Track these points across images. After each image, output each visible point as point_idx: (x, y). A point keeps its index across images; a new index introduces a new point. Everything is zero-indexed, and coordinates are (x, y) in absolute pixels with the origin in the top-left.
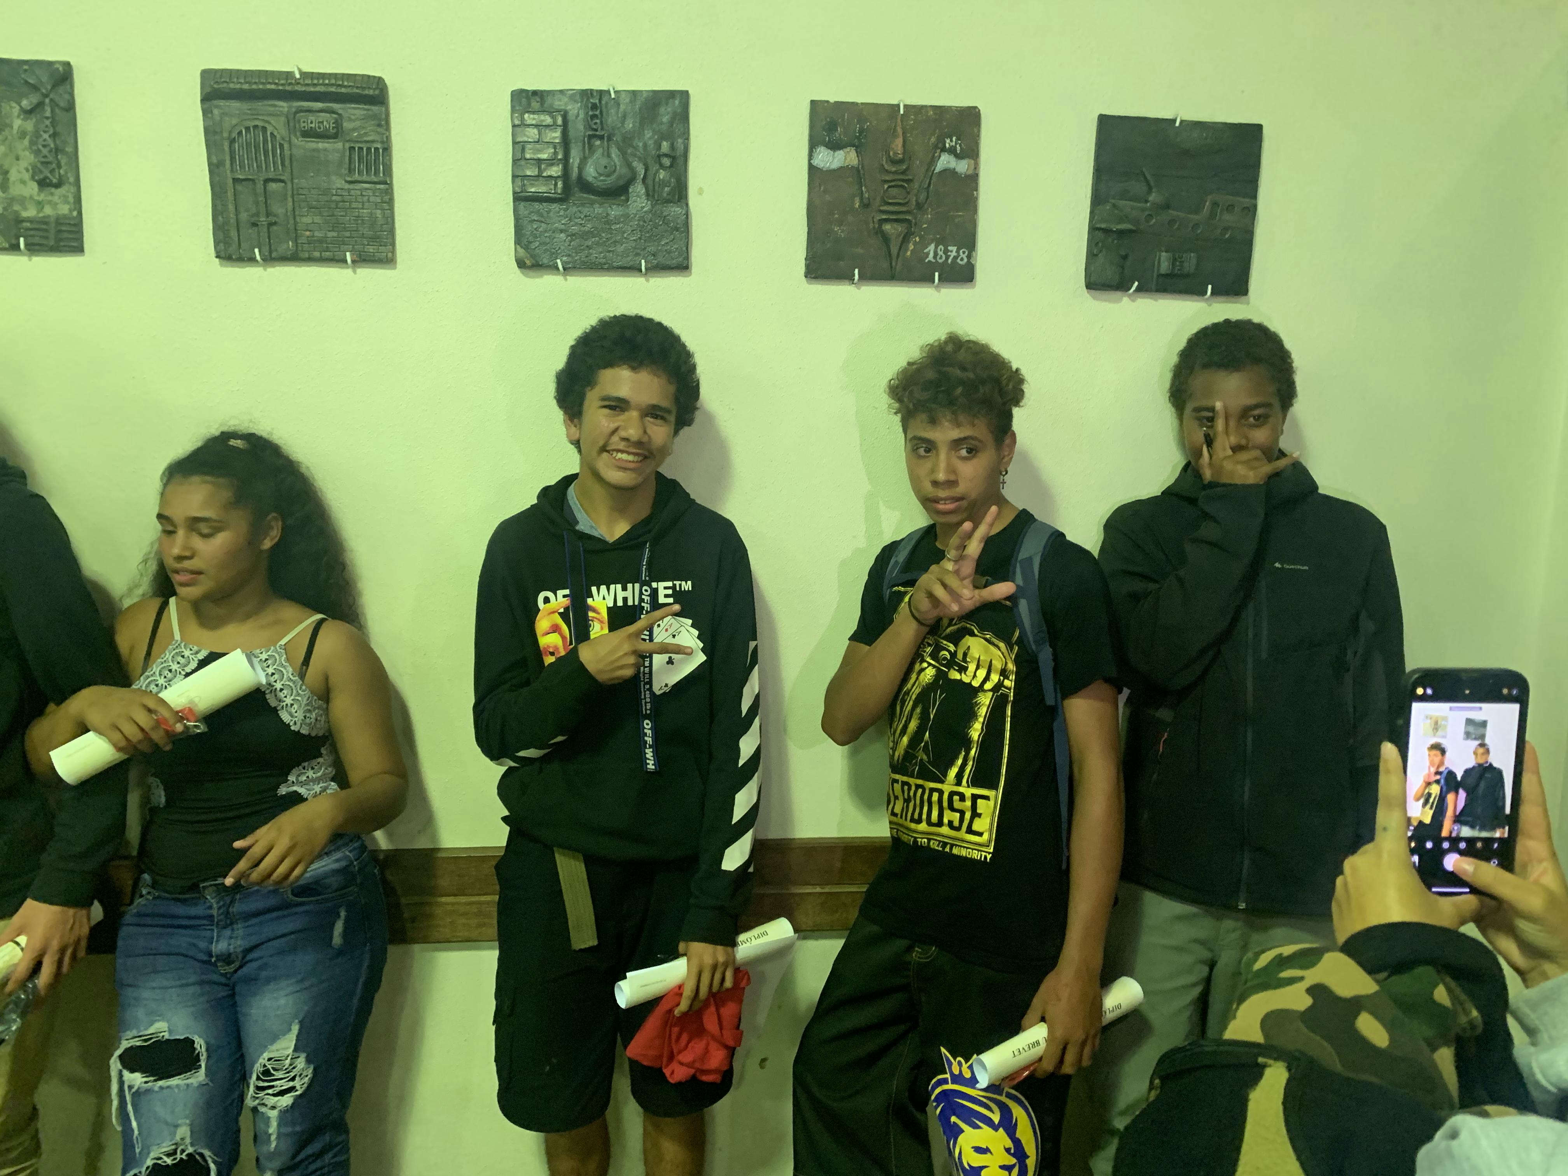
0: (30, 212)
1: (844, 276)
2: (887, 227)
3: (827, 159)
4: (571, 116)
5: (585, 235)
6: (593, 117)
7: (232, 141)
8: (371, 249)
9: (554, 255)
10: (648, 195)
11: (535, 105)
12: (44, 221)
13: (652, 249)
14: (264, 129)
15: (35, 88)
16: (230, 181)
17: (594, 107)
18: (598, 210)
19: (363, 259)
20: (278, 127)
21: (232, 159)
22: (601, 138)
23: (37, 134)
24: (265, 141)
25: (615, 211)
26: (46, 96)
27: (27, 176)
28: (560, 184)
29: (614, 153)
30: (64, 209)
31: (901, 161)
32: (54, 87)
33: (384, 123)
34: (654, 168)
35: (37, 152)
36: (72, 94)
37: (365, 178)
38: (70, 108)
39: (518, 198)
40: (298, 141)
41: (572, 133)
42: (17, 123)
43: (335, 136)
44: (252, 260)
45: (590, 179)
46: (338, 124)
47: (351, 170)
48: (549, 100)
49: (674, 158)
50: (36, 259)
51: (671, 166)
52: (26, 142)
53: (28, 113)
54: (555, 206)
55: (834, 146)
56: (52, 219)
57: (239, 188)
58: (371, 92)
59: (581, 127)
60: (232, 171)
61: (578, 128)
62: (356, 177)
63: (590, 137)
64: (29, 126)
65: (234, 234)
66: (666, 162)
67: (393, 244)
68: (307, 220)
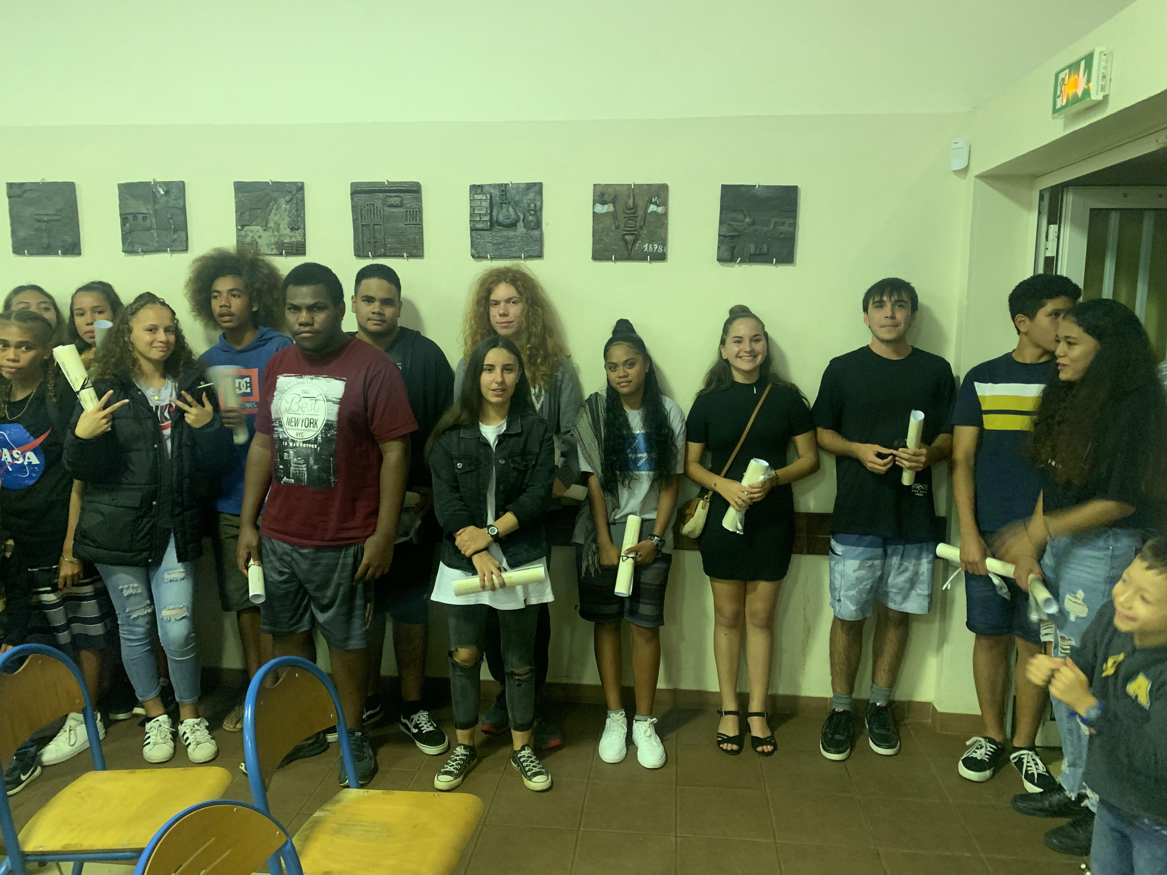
0: (287, 240)
1: (609, 259)
2: (627, 237)
3: (601, 209)
4: (493, 195)
5: (500, 244)
6: (502, 195)
7: (361, 210)
8: (414, 252)
9: (487, 253)
10: (525, 227)
11: (479, 191)
12: (292, 243)
13: (527, 249)
14: (374, 204)
15: (290, 192)
16: (360, 226)
17: (503, 191)
18: (505, 233)
19: (411, 256)
20: (379, 204)
21: (362, 217)
22: (505, 203)
23: (290, 210)
24: (374, 210)
25: (511, 234)
26: (294, 195)
27: (286, 226)
28: (489, 224)
29: (511, 209)
30: (299, 239)
31: (633, 208)
32: (298, 191)
33: (419, 200)
34: (527, 214)
35: (290, 217)
36: (303, 194)
37: (412, 223)
38: (303, 200)
39: (472, 230)
40: (387, 209)
41: (494, 201)
42: (284, 206)
43: (400, 207)
44: (368, 256)
45: (500, 221)
46: (402, 201)
47: (406, 220)
48: (485, 190)
49: (535, 211)
50: (288, 258)
51: (535, 214)
52: (287, 213)
53: (288, 202)
54: (486, 232)
55: (603, 203)
56: (295, 244)
57: (364, 228)
58: (414, 189)
59: (497, 198)
60: (361, 221)
61: (497, 199)
62: (408, 222)
63: (501, 203)
64: (288, 207)
65: (361, 247)
66: (532, 212)
67: (423, 249)
68: (390, 240)
